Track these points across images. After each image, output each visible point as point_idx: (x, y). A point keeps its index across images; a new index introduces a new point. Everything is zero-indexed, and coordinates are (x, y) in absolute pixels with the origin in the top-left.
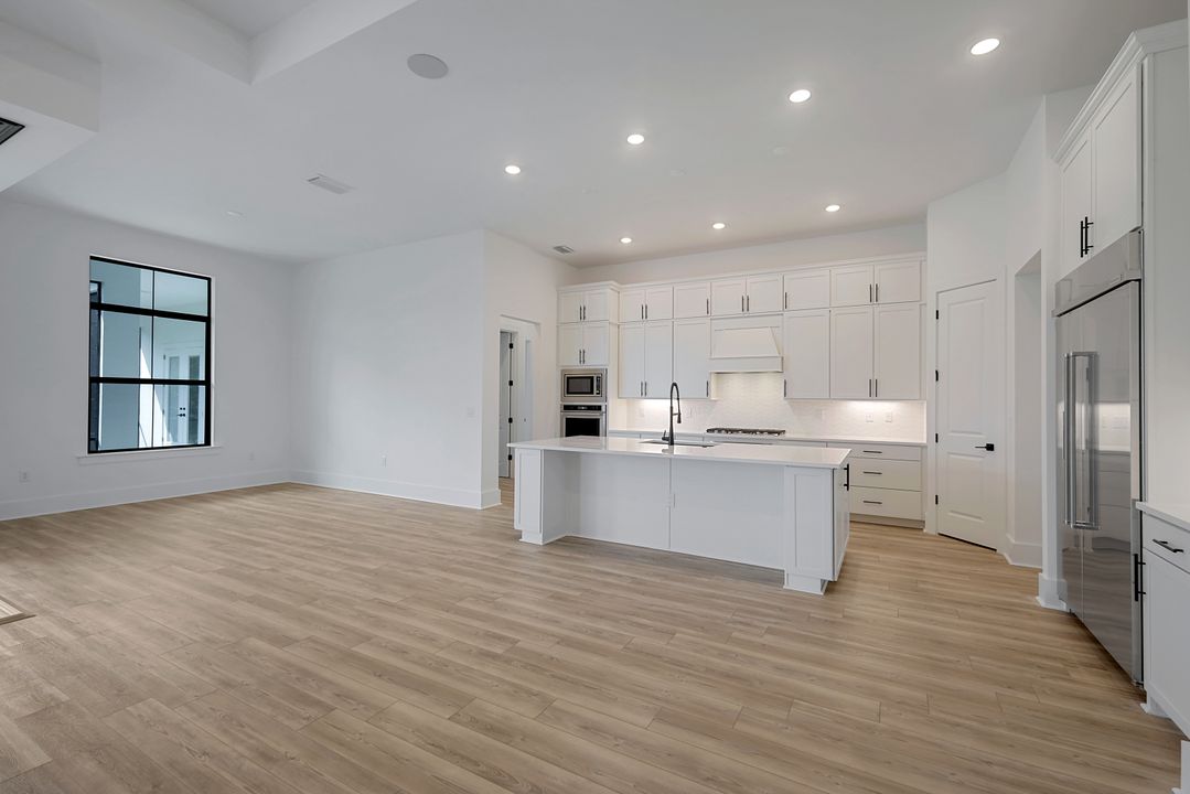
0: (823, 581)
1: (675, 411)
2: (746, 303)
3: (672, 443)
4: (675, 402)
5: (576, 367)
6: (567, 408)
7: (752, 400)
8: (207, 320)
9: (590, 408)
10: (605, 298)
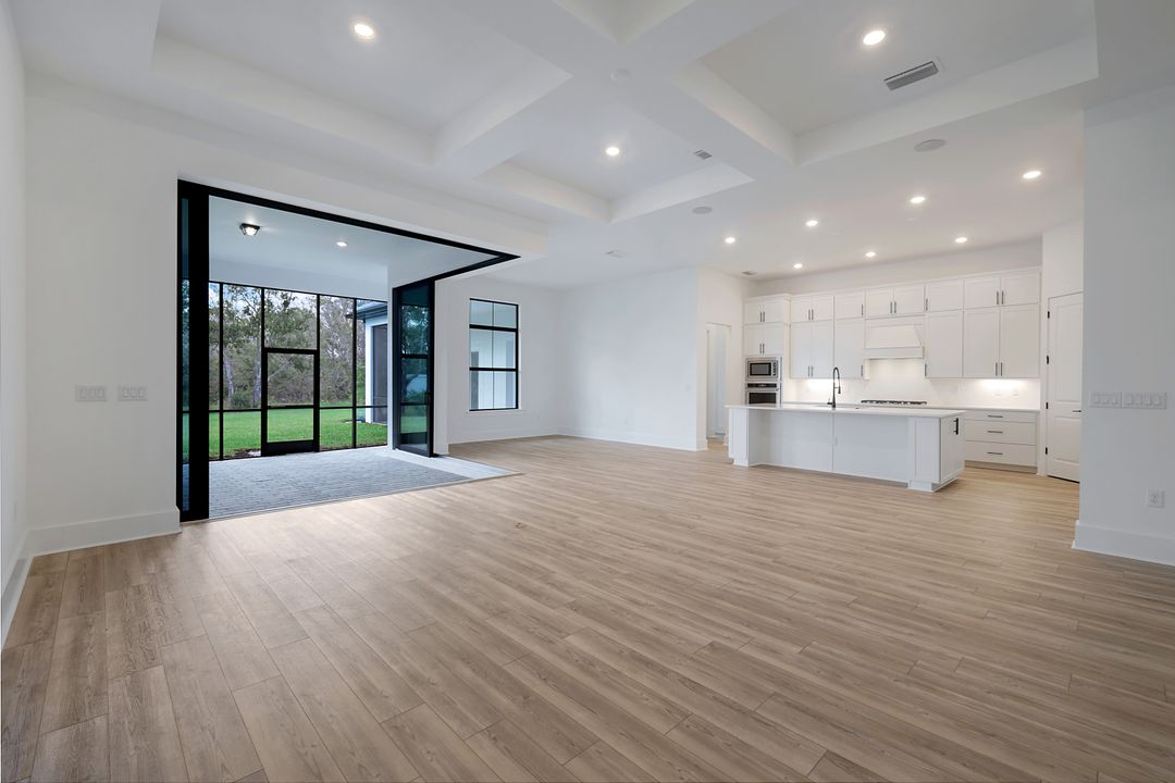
0: (933, 484)
1: (837, 385)
2: (893, 307)
3: (834, 406)
4: (836, 380)
5: (757, 356)
6: (750, 385)
7: (899, 379)
8: (516, 330)
9: (768, 385)
10: (781, 306)
